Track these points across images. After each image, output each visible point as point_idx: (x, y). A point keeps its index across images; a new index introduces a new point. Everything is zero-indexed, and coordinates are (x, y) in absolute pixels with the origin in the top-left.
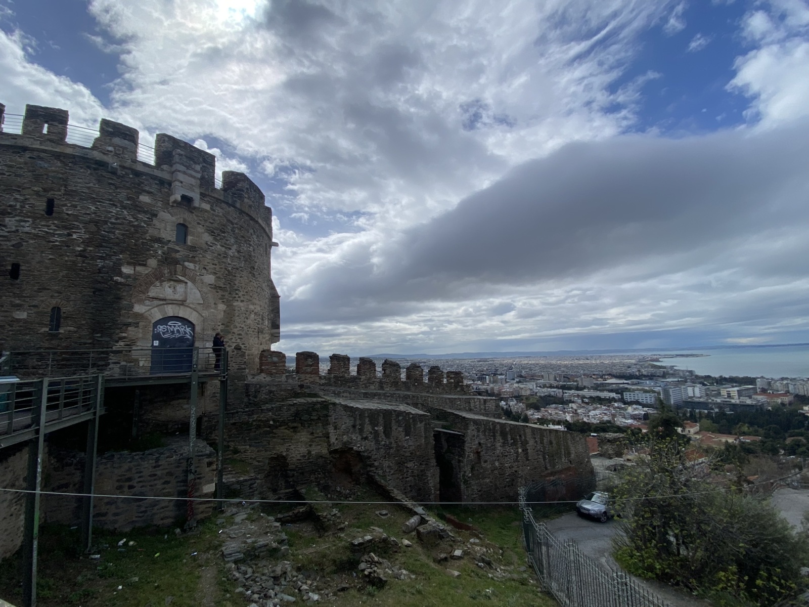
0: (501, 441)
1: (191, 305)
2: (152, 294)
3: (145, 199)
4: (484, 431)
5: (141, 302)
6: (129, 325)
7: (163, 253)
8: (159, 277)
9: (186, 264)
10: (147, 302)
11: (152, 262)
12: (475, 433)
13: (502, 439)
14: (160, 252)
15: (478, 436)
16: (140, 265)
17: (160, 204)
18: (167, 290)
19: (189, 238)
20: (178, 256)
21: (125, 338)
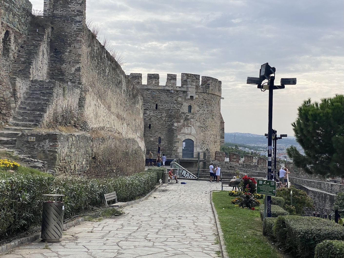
1: (193, 135)
2: (182, 132)
3: (180, 99)
5: (179, 134)
6: (176, 142)
7: (185, 117)
8: (184, 126)
9: (191, 120)
10: (181, 135)
11: (182, 121)
14: (184, 117)
16: (179, 122)
17: (183, 100)
18: (186, 130)
19: (192, 110)
20: (189, 117)
21: (176, 146)
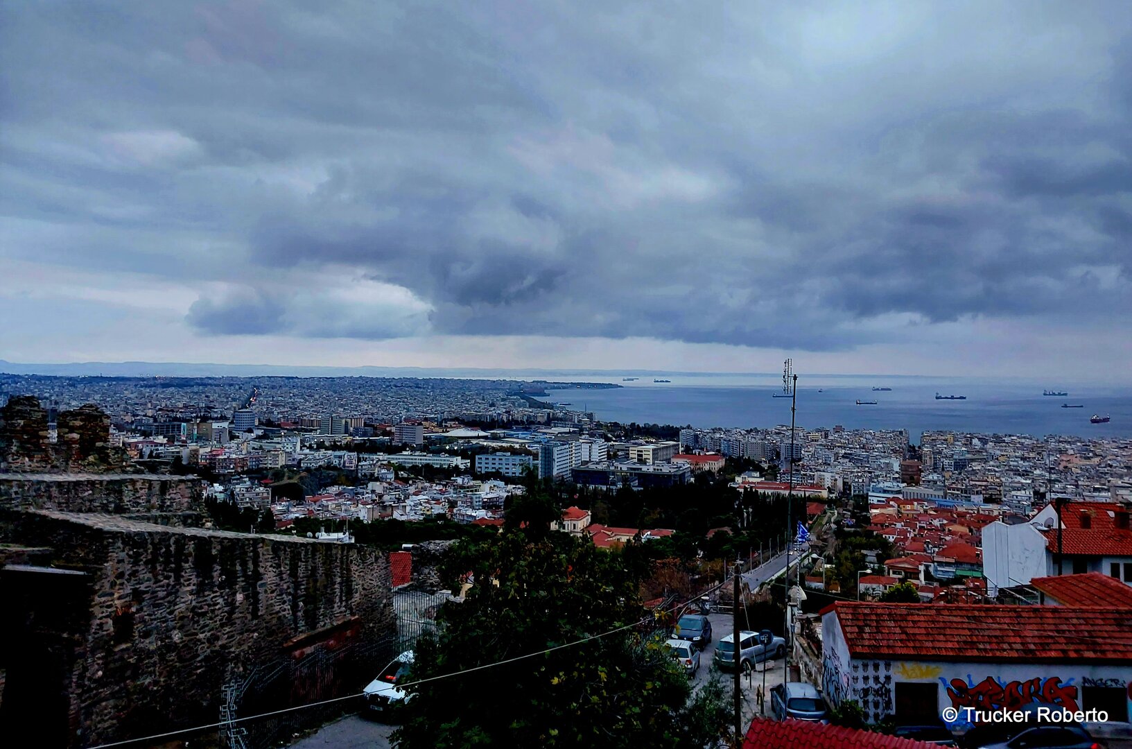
0: (194, 580)
4: (151, 563)
12: (127, 568)
13: (197, 576)
15: (134, 574)
